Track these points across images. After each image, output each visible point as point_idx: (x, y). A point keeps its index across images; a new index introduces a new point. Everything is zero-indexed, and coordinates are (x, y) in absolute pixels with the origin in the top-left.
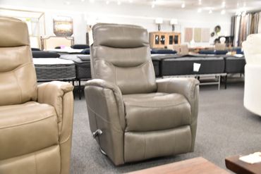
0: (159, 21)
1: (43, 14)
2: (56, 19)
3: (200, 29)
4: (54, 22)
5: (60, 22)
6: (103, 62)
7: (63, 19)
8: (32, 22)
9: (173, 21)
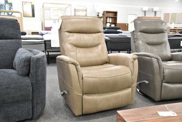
0: (146, 8)
1: (70, 5)
2: (76, 8)
3: (175, 14)
4: (75, 10)
5: (79, 10)
6: (140, 42)
7: (81, 8)
8: (61, 10)
9: (156, 9)
